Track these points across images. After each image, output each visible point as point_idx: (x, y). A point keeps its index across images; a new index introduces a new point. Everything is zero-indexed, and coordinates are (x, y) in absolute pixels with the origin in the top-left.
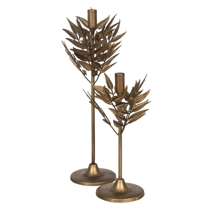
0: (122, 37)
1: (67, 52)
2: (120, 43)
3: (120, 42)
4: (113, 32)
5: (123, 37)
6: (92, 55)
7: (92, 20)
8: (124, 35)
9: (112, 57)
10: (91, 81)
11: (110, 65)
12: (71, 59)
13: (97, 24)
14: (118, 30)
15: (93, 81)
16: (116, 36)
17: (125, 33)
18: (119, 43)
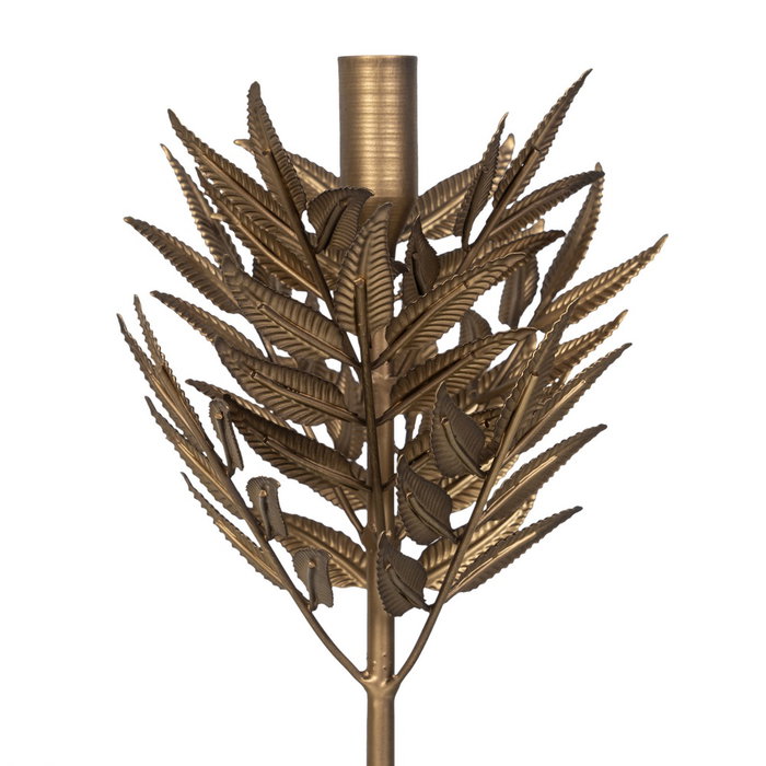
0: (627, 287)
1: (160, 420)
2: (615, 332)
3: (614, 324)
4: (546, 258)
5: (634, 280)
6: (378, 422)
7: (380, 136)
8: (641, 265)
9: (549, 452)
10: (362, 665)
11: (526, 523)
12: (195, 481)
13: (421, 192)
14: (587, 238)
15: (379, 664)
16: (570, 286)
17: (654, 249)
18: (602, 334)
